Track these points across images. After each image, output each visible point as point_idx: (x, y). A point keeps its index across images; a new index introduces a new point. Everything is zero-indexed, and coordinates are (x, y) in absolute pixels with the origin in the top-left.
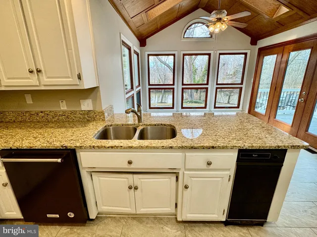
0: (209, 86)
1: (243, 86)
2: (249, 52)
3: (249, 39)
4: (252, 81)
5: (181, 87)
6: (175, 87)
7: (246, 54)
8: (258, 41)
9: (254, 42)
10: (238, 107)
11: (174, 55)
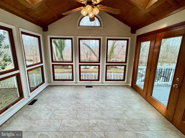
0: (101, 64)
1: (127, 64)
2: (130, 38)
3: (130, 28)
4: (133, 61)
5: (78, 64)
6: (74, 64)
7: (128, 40)
8: (136, 31)
9: (133, 31)
10: (124, 80)
11: (71, 39)
